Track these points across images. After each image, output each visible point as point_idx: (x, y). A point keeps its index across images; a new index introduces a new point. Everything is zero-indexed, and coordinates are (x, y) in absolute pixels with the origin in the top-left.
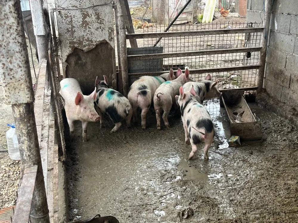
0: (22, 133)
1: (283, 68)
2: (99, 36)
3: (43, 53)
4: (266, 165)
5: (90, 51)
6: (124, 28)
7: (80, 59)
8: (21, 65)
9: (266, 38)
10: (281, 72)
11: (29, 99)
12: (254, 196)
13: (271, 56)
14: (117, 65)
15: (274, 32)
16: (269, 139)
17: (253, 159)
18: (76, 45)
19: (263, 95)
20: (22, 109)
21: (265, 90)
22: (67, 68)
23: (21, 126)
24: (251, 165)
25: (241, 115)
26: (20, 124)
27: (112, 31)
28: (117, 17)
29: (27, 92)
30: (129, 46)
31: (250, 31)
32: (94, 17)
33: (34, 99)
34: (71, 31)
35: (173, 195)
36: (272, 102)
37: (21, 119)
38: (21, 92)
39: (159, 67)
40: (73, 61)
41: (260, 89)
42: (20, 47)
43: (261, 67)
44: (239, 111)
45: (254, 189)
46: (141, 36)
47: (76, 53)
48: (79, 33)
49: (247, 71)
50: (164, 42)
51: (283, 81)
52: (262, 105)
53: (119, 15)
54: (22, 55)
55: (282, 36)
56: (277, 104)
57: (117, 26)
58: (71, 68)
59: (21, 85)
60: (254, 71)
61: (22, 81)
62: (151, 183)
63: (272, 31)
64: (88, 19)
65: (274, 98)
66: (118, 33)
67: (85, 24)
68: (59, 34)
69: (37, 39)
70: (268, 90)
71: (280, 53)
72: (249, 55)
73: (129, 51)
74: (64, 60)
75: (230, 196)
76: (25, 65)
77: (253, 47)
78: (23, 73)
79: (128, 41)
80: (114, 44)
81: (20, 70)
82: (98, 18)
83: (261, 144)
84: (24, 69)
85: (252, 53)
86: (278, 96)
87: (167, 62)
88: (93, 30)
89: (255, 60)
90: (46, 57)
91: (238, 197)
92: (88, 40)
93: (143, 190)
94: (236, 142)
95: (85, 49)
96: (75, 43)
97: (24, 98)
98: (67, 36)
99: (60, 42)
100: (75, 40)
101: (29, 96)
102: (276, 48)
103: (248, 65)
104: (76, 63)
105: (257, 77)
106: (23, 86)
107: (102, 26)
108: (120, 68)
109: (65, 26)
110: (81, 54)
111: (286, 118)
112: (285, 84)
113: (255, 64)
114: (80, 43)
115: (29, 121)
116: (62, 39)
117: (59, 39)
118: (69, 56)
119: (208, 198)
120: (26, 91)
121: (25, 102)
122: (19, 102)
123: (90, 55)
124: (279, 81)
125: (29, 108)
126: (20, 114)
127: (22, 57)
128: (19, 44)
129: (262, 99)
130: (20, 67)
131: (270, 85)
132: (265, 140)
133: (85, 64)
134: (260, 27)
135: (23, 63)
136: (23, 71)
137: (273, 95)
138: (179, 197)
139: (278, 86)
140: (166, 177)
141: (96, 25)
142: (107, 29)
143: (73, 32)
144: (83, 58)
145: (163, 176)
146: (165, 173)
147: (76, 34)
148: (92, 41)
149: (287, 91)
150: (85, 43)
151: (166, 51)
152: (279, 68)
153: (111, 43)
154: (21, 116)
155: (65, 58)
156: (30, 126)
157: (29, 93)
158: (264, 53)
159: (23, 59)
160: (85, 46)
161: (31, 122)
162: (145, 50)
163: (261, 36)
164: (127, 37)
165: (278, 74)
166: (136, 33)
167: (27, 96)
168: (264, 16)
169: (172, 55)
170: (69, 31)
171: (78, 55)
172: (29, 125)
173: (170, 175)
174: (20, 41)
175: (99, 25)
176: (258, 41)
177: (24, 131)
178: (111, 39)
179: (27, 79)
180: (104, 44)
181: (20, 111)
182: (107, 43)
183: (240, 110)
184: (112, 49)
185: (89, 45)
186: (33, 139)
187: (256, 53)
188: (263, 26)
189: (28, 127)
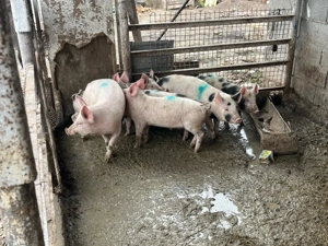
0: (16, 234)
1: (317, 64)
2: (95, 28)
3: (28, 56)
4: (309, 187)
5: (84, 47)
6: (126, 18)
7: (71, 57)
8: (11, 119)
9: (296, 27)
10: (315, 69)
11: (27, 178)
12: (303, 233)
13: (301, 49)
14: (118, 63)
15: (305, 20)
16: (306, 153)
17: (293, 180)
18: (67, 40)
19: (292, 96)
20: (14, 195)
21: (293, 89)
22: (56, 68)
23: (15, 223)
24: (291, 190)
25: (269, 121)
26: (11, 220)
27: (112, 21)
28: (116, 4)
29: (25, 166)
30: (132, 39)
31: (275, 19)
32: (88, 5)
33: (34, 173)
34: (60, 22)
35: (202, 235)
36: (303, 105)
37: (14, 211)
38: (12, 167)
39: (169, 65)
40: (63, 60)
41: (288, 89)
42: (8, 87)
43: (289, 63)
44: (266, 117)
45: (301, 222)
46: (148, 27)
47: (66, 49)
48: (70, 24)
49: (273, 68)
50: (171, 34)
51: (317, 80)
52: (291, 108)
53: (120, 0)
54: (12, 101)
55: (317, 25)
56: (310, 107)
57: (117, 15)
58: (61, 69)
59: (12, 154)
60: (281, 67)
61: (14, 148)
62: (172, 218)
63: (303, 19)
64: (80, 7)
65: (304, 100)
66: (118, 24)
67: (77, 13)
68: (45, 26)
69: (19, 37)
70: (297, 90)
71: (313, 46)
72: (275, 49)
73: (132, 46)
74: (52, 59)
75: (274, 234)
76: (19, 119)
77: (281, 39)
78: (15, 133)
79: (131, 33)
80: (114, 38)
81: (10, 126)
82: (94, 5)
83: (299, 160)
84: (16, 126)
85: (279, 46)
86: (310, 98)
87: (179, 57)
88: (87, 21)
89: (282, 54)
90: (33, 60)
91: (283, 234)
92: (81, 33)
93: (163, 228)
94: (269, 158)
95: (77, 44)
96: (65, 37)
97: (19, 177)
98: (56, 28)
99: (47, 36)
100: (65, 34)
101: (27, 171)
102: (308, 39)
103: (274, 60)
104: (67, 62)
105: (284, 75)
106: (15, 156)
107: (99, 15)
108: (122, 67)
109: (52, 16)
110: (73, 51)
111: (322, 124)
112: (319, 83)
113: (282, 60)
114: (72, 37)
115: (27, 213)
116: (49, 32)
117: (45, 33)
118: (57, 54)
119: (247, 237)
120: (22, 164)
121: (21, 182)
122: (9, 184)
123: (85, 51)
124: (312, 80)
125: (28, 191)
126: (11, 203)
127: (13, 105)
128: (6, 82)
129: (289, 101)
130: (9, 122)
131: (300, 84)
132: (302, 154)
133: (79, 62)
134: (290, 14)
135: (15, 115)
136: (15, 130)
137: (303, 96)
138: (210, 238)
139: (311, 86)
140: (190, 209)
141: (91, 14)
142: (105, 19)
143: (62, 23)
144: (76, 56)
145: (186, 207)
146: (187, 203)
147: (66, 26)
148: (86, 35)
149: (322, 92)
150: (78, 37)
151: (177, 46)
152: (312, 64)
153: (111, 37)
154: (13, 206)
155: (53, 57)
156: (30, 220)
157: (27, 167)
158: (293, 44)
159: (15, 108)
160: (77, 41)
161: (32, 213)
162: (151, 44)
164: (130, 28)
165: (311, 72)
166: (140, 23)
167: (24, 173)
168: (294, 1)
169: (185, 50)
170: (57, 22)
171: (69, 51)
172: (28, 218)
173: (194, 206)
174: (8, 75)
175: (95, 14)
176: (286, 31)
177: (19, 232)
178: (111, 31)
179: (24, 143)
180: (101, 40)
181: (11, 198)
182: (105, 37)
183: (266, 115)
184: (112, 44)
185: (83, 39)
186: (36, 240)
187: (284, 46)
188: (293, 12)
189: (26, 222)
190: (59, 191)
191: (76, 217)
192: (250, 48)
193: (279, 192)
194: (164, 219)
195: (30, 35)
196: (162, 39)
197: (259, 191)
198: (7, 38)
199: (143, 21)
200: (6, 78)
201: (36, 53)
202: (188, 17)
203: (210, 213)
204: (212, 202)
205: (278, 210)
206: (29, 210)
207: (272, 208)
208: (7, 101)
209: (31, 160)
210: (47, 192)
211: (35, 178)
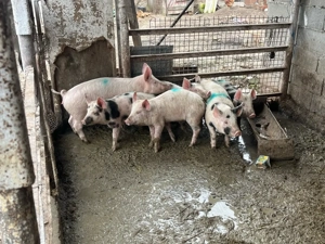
0: (13, 238)
1: (313, 71)
2: (96, 32)
3: (29, 58)
4: (305, 193)
5: (84, 51)
6: (126, 22)
7: (71, 60)
8: (10, 123)
9: (293, 35)
10: (312, 77)
11: (25, 182)
12: (299, 239)
13: (298, 57)
14: (118, 67)
15: (303, 28)
16: (303, 159)
17: (289, 186)
18: (67, 43)
19: (288, 102)
20: (11, 199)
21: (290, 97)
22: (56, 71)
23: (11, 226)
24: (287, 195)
25: (266, 127)
26: (8, 224)
27: (112, 25)
28: (117, 9)
29: (23, 170)
30: (131, 43)
31: (273, 27)
32: (89, 9)
33: (32, 177)
34: (61, 26)
35: (198, 240)
36: (299, 112)
37: (11, 215)
38: (10, 171)
39: (168, 70)
40: (63, 63)
41: (285, 95)
42: (7, 91)
43: (286, 70)
44: (263, 122)
46: (147, 32)
47: (67, 52)
48: (71, 28)
49: (270, 75)
50: (170, 40)
51: (313, 87)
52: (287, 114)
53: (120, 5)
54: (11, 105)
55: (314, 34)
56: (306, 114)
57: (118, 20)
58: (61, 72)
59: (10, 157)
60: (278, 74)
61: (12, 151)
62: (169, 222)
63: (301, 27)
64: (81, 11)
65: (301, 106)
66: (118, 28)
67: (78, 17)
68: (46, 30)
69: (20, 39)
70: (294, 96)
71: (309, 53)
72: (272, 56)
73: (132, 51)
74: (52, 62)
76: (18, 123)
77: (278, 46)
78: (14, 136)
79: (131, 38)
80: (115, 43)
81: (9, 130)
82: (95, 10)
83: (295, 166)
84: (15, 130)
85: (277, 53)
86: (307, 105)
87: (178, 62)
88: (88, 25)
89: (280, 61)
90: (33, 63)
92: (82, 37)
93: (160, 232)
94: (266, 164)
95: (77, 48)
96: (65, 40)
97: (16, 181)
98: (56, 31)
99: (48, 39)
100: (66, 37)
101: (25, 175)
102: (305, 46)
103: (271, 67)
104: (67, 66)
105: (281, 81)
106: (14, 160)
107: (100, 19)
108: (121, 71)
109: (53, 19)
110: (73, 54)
111: (318, 131)
112: (316, 90)
113: (279, 66)
114: (73, 40)
115: (24, 217)
116: (49, 35)
117: (46, 36)
118: (58, 57)
120: (20, 167)
121: (19, 186)
122: (7, 188)
123: (85, 55)
124: (308, 87)
125: (25, 195)
126: (8, 207)
127: (12, 109)
128: (6, 85)
129: (286, 107)
130: (8, 126)
131: (297, 90)
132: (298, 160)
133: (78, 66)
134: (287, 22)
135: (14, 118)
136: (14, 133)
137: (299, 102)
138: (206, 242)
139: (307, 92)
140: (187, 213)
141: (92, 18)
142: (106, 23)
143: (63, 27)
144: (75, 59)
145: (183, 212)
146: (184, 207)
147: (66, 30)
148: (86, 38)
149: (318, 99)
150: (79, 40)
151: (176, 51)
152: (309, 71)
153: (111, 41)
154: (10, 209)
155: (53, 60)
156: (27, 224)
157: (25, 170)
158: (291, 53)
159: (15, 112)
160: (78, 45)
161: (29, 216)
162: (151, 49)
163: (288, 32)
164: (130, 33)
165: (308, 79)
166: (141, 28)
167: (22, 177)
168: (293, 8)
169: (183, 56)
170: (58, 25)
171: (69, 55)
172: (25, 222)
173: (191, 211)
174: (8, 78)
175: (96, 19)
176: (283, 39)
177: (15, 234)
178: (111, 35)
179: (22, 147)
180: (102, 44)
181: (8, 202)
182: (105, 40)
183: (263, 121)
184: (112, 48)
185: (83, 43)
187: (281, 53)
188: (291, 20)
189: (23, 226)
190: (56, 193)
191: (73, 220)
192: (248, 55)
193: (275, 197)
194: (161, 224)
195: (31, 38)
196: (162, 44)
197: (256, 196)
198: (8, 42)
199: (143, 26)
200: (6, 82)
201: (37, 56)
202: (188, 23)
203: (206, 218)
204: (209, 207)
205: (274, 216)
206: (26, 214)
207: (268, 213)
208: (7, 105)
209: (29, 163)
210: (44, 195)
211: (33, 181)
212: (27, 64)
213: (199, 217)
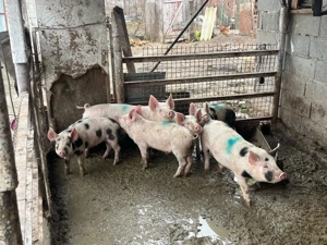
1: (301, 96)
2: (90, 60)
3: (24, 85)
4: (294, 214)
5: (80, 78)
6: (120, 51)
7: (67, 86)
9: (281, 61)
10: (299, 101)
11: (9, 186)
13: (287, 82)
14: (112, 93)
15: (290, 55)
16: (292, 180)
17: (278, 207)
18: (63, 71)
19: (279, 125)
21: (281, 120)
22: (52, 97)
24: (276, 216)
27: (106, 54)
28: (111, 38)
30: (125, 71)
31: (262, 53)
32: (84, 38)
33: (15, 182)
36: (289, 135)
39: (161, 95)
40: (59, 89)
41: (275, 118)
43: (276, 95)
46: (140, 60)
47: (62, 79)
48: (67, 56)
49: (260, 99)
50: (163, 67)
51: (302, 111)
52: (278, 137)
53: (114, 35)
55: (300, 60)
56: (296, 137)
57: (112, 48)
58: (57, 98)
60: (268, 98)
62: (159, 243)
63: (288, 54)
64: (77, 40)
65: (291, 129)
66: (113, 56)
67: (74, 46)
68: (43, 58)
69: (16, 68)
70: (285, 120)
71: (297, 79)
72: (262, 81)
73: (126, 77)
74: (48, 89)
76: (4, 135)
77: (267, 71)
79: (124, 65)
80: (109, 70)
82: (89, 39)
83: (284, 188)
84: (1, 141)
85: (266, 79)
86: (297, 128)
87: (169, 88)
88: (83, 53)
89: (269, 85)
90: (28, 89)
92: (77, 64)
95: (73, 75)
96: (61, 68)
97: (2, 185)
98: (53, 59)
99: (44, 67)
100: (62, 65)
101: (9, 180)
102: (293, 73)
103: (261, 92)
104: (63, 92)
105: (272, 105)
107: (95, 48)
108: (116, 96)
109: (50, 48)
110: (69, 81)
111: (308, 153)
112: (304, 114)
113: (269, 91)
114: (68, 68)
116: (46, 63)
117: (43, 64)
118: (54, 84)
120: (5, 173)
121: (4, 189)
123: (80, 81)
124: (297, 111)
125: (9, 198)
129: (278, 131)
131: (287, 114)
133: (74, 92)
134: (275, 49)
137: (290, 126)
139: (297, 116)
140: (177, 234)
141: (87, 47)
142: (100, 52)
143: (59, 55)
144: (71, 85)
145: (173, 232)
146: (174, 228)
147: (62, 58)
148: (82, 66)
149: (307, 122)
150: (74, 68)
151: (168, 77)
152: (297, 95)
153: (105, 68)
155: (49, 86)
156: (11, 224)
157: (9, 176)
158: (279, 77)
160: (73, 72)
161: (12, 217)
163: (276, 59)
164: (123, 61)
165: (296, 103)
166: (134, 56)
167: (6, 181)
168: (279, 37)
169: (175, 81)
170: (54, 54)
171: (65, 82)
172: (8, 222)
173: (181, 231)
175: (90, 48)
176: (272, 65)
178: (105, 63)
179: (7, 156)
180: (96, 71)
182: (100, 68)
184: (106, 75)
185: (79, 70)
187: (270, 78)
188: (278, 47)
189: (7, 226)
191: (65, 241)
193: (264, 218)
194: (150, 244)
195: (28, 66)
199: (136, 54)
201: (32, 83)
203: (196, 238)
204: (199, 228)
205: (262, 235)
206: (9, 215)
207: (256, 233)
209: (13, 170)
211: (16, 186)
212: (23, 90)
213: (189, 237)
